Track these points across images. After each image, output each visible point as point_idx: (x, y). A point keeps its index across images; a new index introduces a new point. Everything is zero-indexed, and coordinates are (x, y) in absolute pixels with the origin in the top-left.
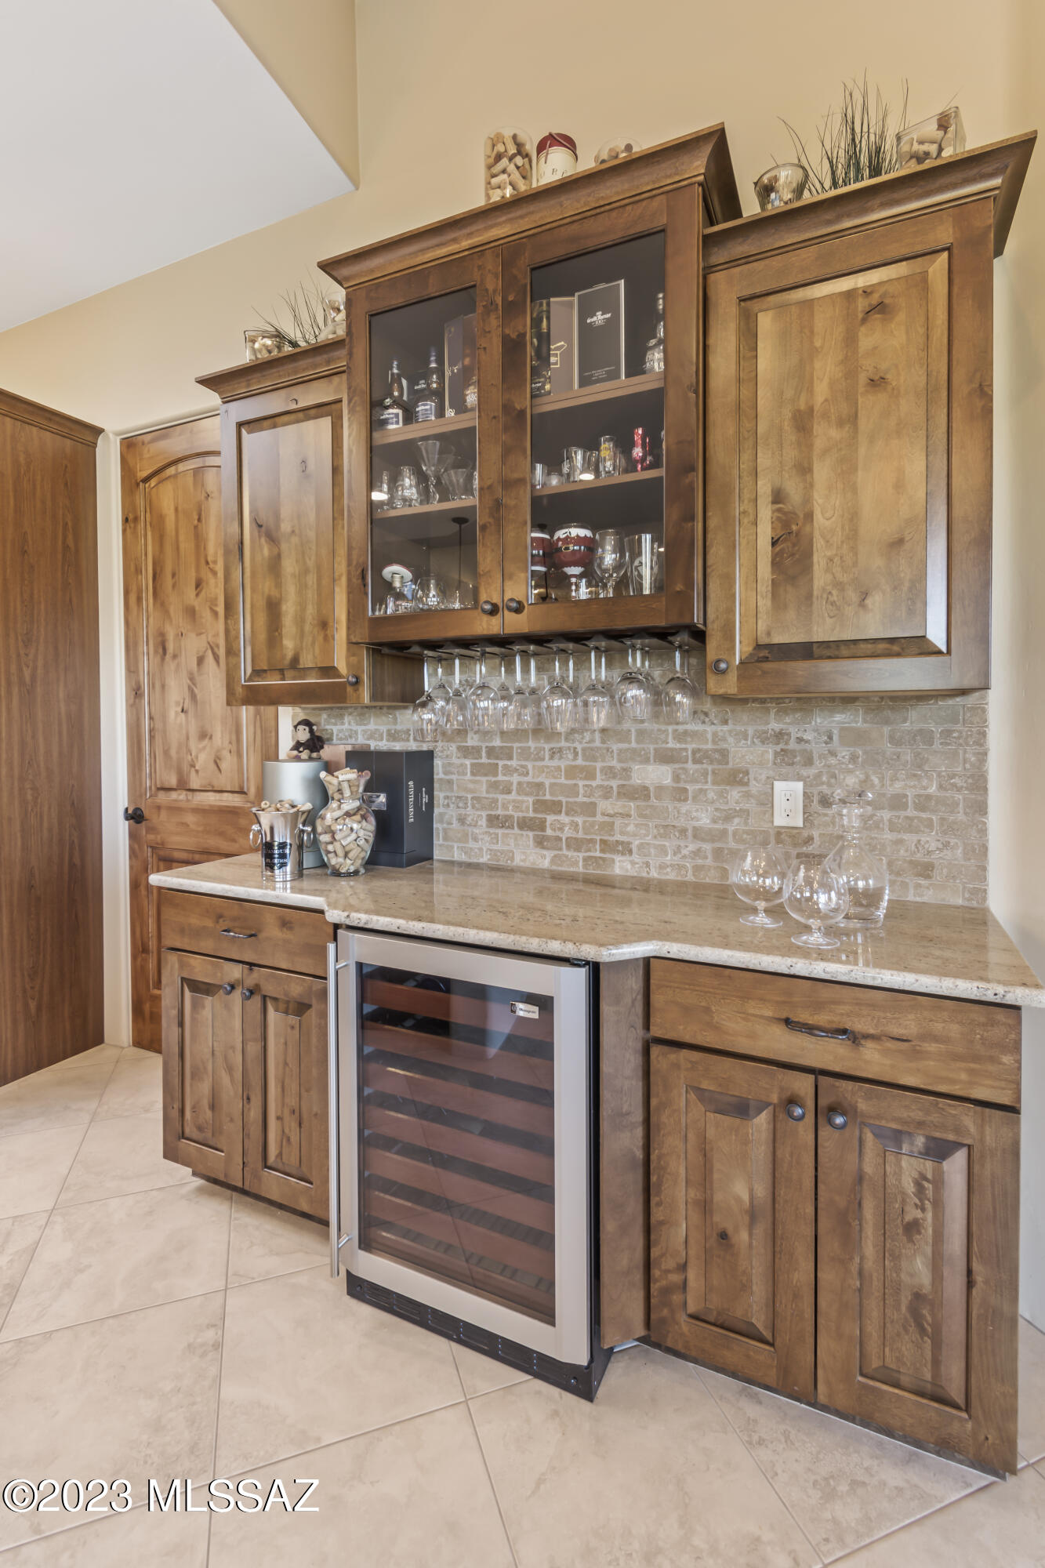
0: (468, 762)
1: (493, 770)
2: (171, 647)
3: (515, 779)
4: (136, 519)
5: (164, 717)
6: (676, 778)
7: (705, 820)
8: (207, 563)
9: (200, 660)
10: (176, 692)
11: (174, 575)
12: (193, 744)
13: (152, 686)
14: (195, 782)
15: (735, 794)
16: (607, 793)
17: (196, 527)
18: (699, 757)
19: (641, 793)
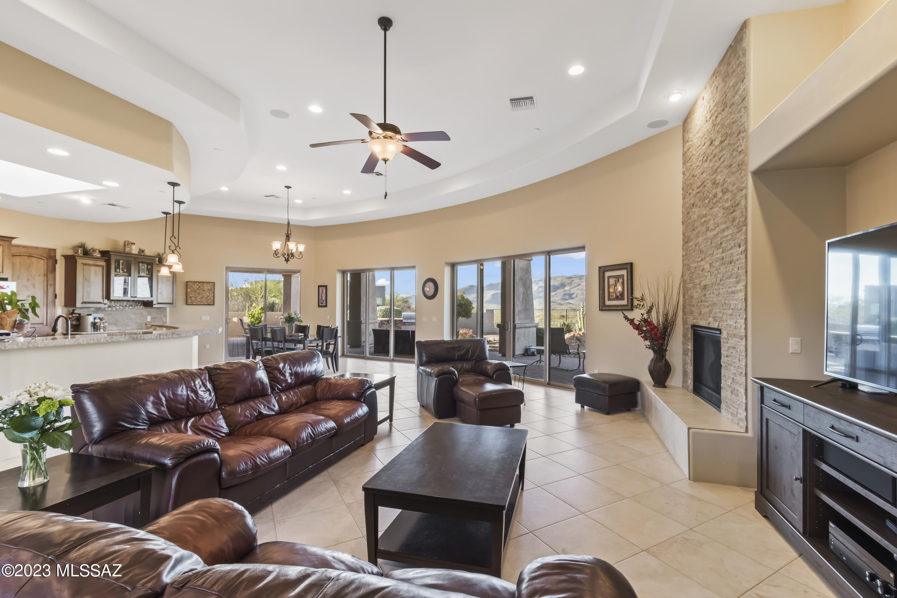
1: (108, 317)
3: (112, 318)
6: (136, 317)
15: (143, 318)
16: (127, 319)
18: (139, 314)
19: (131, 319)
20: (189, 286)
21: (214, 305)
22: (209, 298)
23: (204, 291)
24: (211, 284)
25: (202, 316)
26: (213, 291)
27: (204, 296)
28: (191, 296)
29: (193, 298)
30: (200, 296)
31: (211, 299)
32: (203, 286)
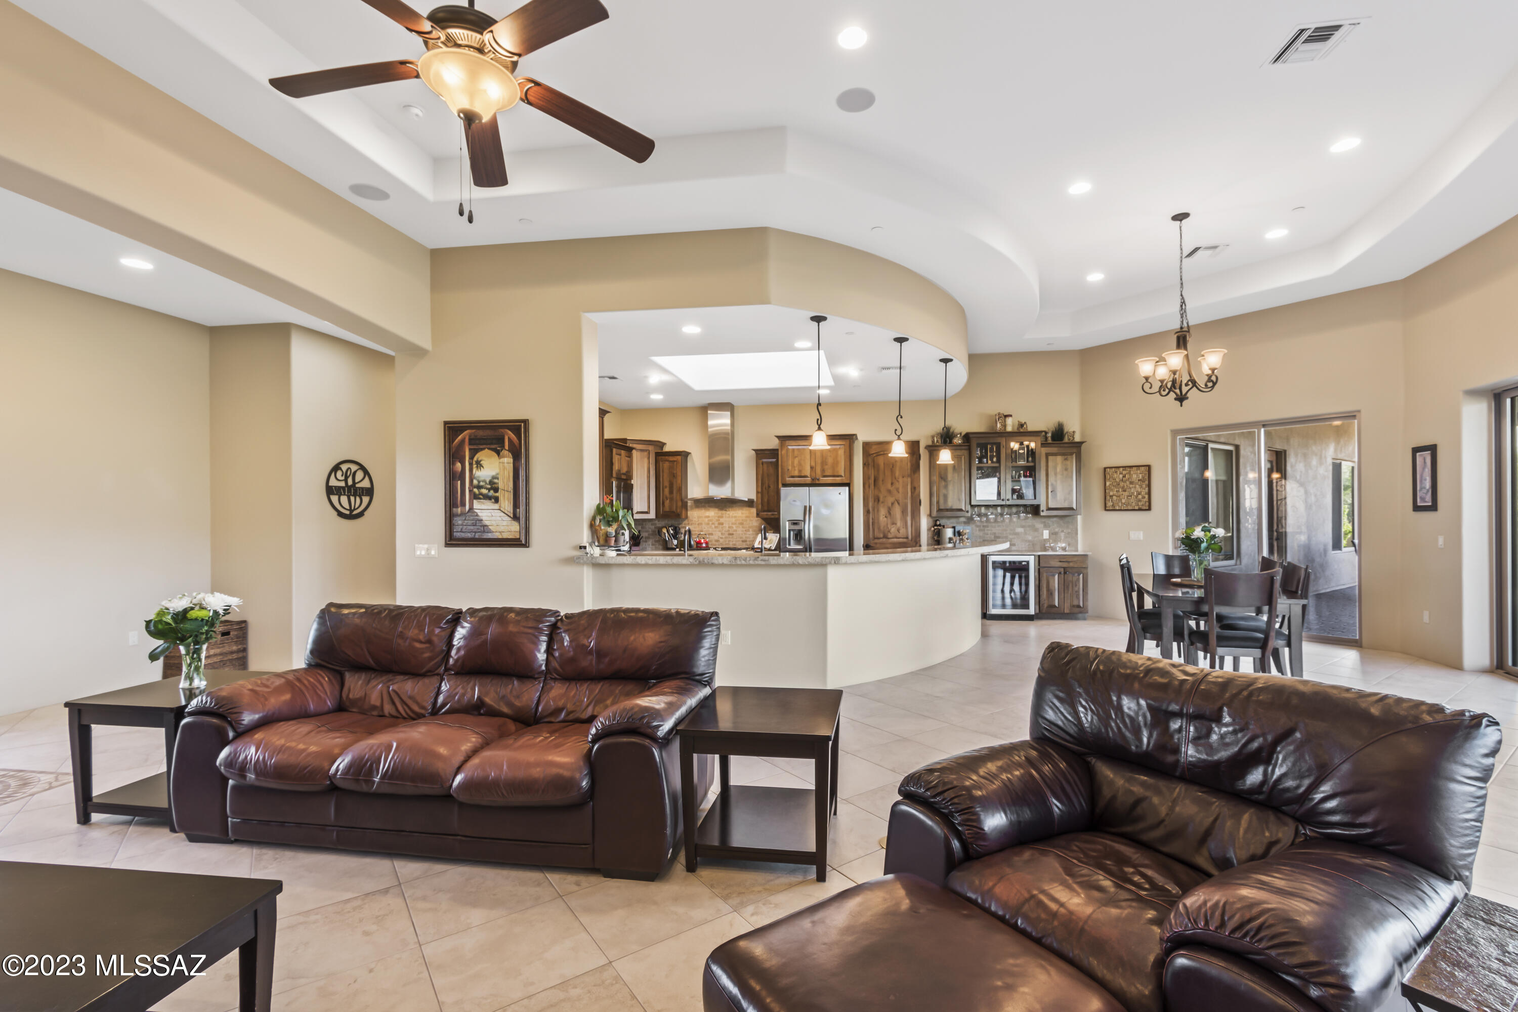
0: (978, 529)
1: (984, 530)
2: (881, 499)
3: (989, 532)
4: (869, 464)
5: (878, 519)
6: (1025, 531)
7: (1030, 538)
8: (895, 478)
9: (892, 504)
10: (883, 512)
11: (883, 481)
12: (889, 526)
13: (874, 510)
14: (890, 536)
15: (1036, 534)
16: (1010, 534)
17: (891, 469)
18: (1029, 526)
19: (1017, 534)
20: (1108, 477)
21: (1149, 509)
22: (1140, 497)
23: (1131, 483)
24: (1143, 468)
25: (1130, 532)
26: (1147, 482)
27: (1133, 493)
28: (1111, 493)
29: (1115, 498)
30: (1126, 494)
31: (1144, 497)
32: (1129, 473)
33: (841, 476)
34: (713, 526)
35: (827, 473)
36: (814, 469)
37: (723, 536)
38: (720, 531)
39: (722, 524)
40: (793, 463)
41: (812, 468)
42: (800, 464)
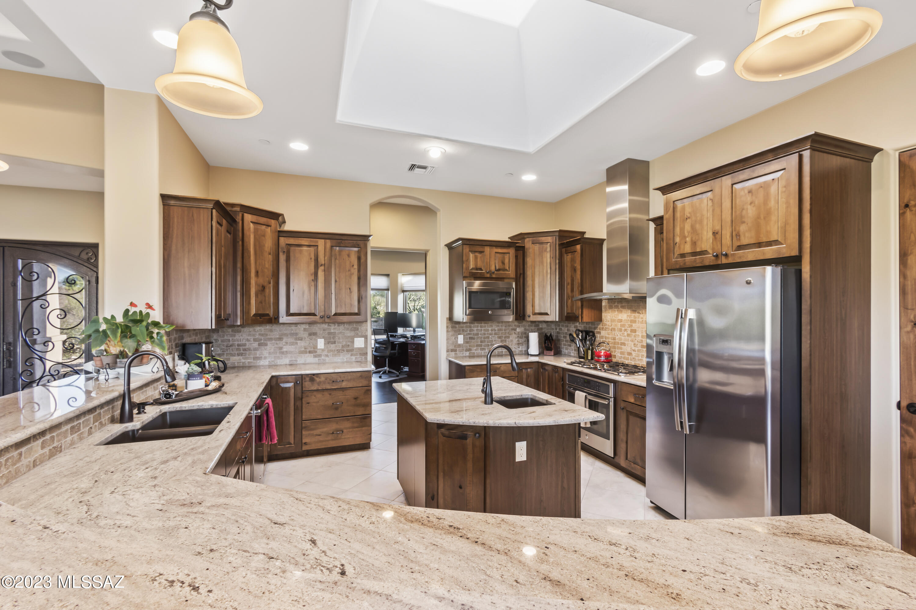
33: (776, 242)
34: (626, 334)
35: (745, 241)
36: (718, 236)
37: (636, 349)
38: (632, 341)
39: (634, 331)
40: (682, 230)
41: (715, 234)
42: (694, 230)
